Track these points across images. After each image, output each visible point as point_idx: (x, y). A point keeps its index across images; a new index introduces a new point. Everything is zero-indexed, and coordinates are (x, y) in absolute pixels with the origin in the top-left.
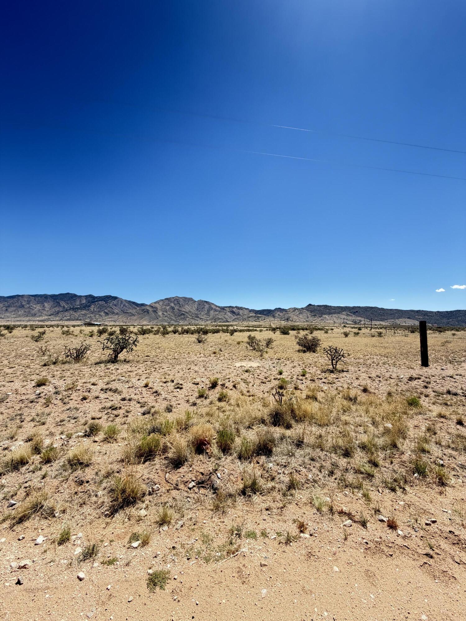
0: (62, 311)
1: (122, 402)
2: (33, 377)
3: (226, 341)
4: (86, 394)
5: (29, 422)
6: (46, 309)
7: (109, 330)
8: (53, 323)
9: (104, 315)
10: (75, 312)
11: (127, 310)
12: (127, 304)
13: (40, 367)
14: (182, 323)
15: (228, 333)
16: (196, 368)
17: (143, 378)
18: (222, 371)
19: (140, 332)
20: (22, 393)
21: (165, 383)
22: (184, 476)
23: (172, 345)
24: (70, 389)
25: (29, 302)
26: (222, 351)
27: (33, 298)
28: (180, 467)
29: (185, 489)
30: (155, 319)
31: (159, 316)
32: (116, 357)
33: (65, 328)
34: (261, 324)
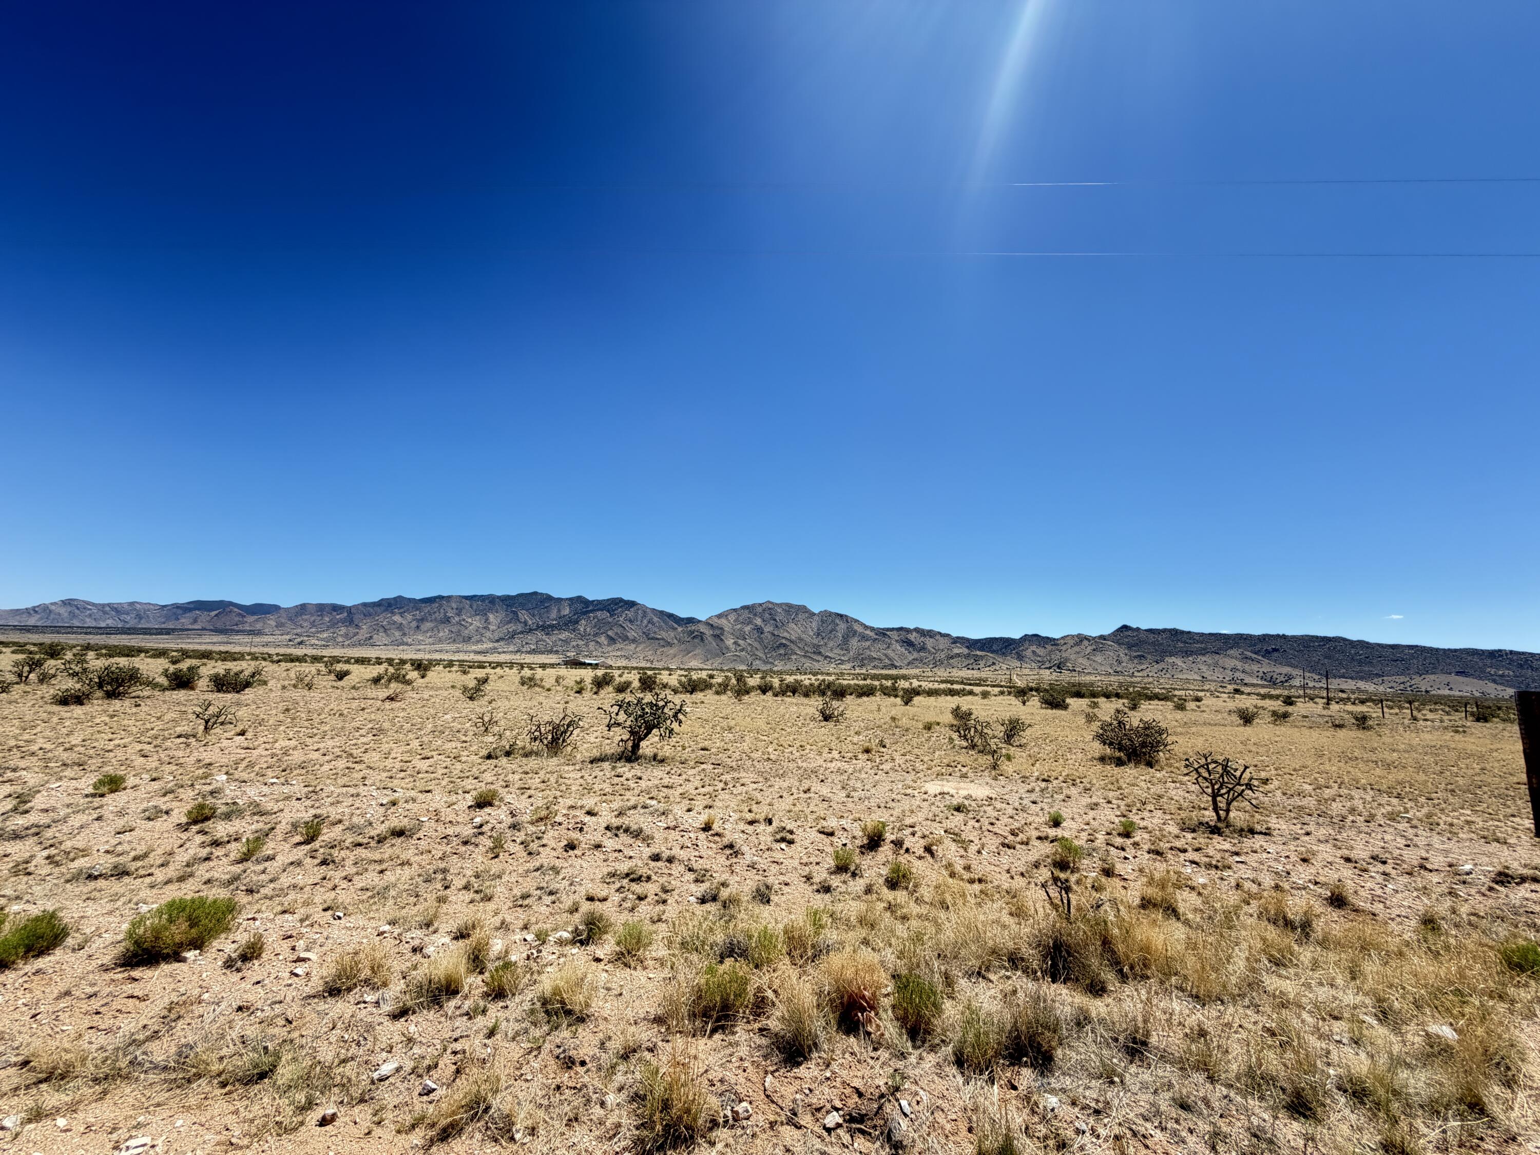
0: (522, 632)
1: (652, 864)
2: (469, 784)
3: (893, 719)
4: (575, 835)
5: (460, 890)
6: (491, 627)
7: (618, 680)
8: (502, 658)
9: (606, 643)
10: (547, 634)
11: (655, 632)
12: (655, 619)
13: (480, 761)
14: (779, 666)
15: (896, 696)
16: (825, 791)
17: (699, 803)
18: (891, 804)
19: (684, 687)
20: (448, 820)
21: (751, 823)
22: (811, 1090)
23: (761, 723)
24: (542, 819)
25: (459, 612)
26: (884, 747)
27: (468, 602)
28: (799, 1064)
29: (816, 1129)
30: (717, 655)
31: (727, 648)
32: (636, 747)
33: (526, 669)
34: (983, 675)
